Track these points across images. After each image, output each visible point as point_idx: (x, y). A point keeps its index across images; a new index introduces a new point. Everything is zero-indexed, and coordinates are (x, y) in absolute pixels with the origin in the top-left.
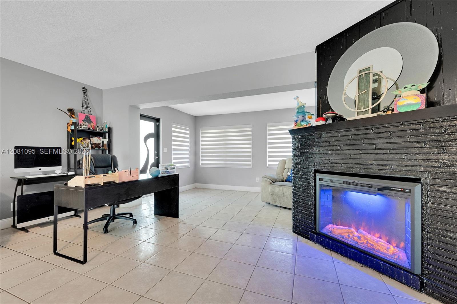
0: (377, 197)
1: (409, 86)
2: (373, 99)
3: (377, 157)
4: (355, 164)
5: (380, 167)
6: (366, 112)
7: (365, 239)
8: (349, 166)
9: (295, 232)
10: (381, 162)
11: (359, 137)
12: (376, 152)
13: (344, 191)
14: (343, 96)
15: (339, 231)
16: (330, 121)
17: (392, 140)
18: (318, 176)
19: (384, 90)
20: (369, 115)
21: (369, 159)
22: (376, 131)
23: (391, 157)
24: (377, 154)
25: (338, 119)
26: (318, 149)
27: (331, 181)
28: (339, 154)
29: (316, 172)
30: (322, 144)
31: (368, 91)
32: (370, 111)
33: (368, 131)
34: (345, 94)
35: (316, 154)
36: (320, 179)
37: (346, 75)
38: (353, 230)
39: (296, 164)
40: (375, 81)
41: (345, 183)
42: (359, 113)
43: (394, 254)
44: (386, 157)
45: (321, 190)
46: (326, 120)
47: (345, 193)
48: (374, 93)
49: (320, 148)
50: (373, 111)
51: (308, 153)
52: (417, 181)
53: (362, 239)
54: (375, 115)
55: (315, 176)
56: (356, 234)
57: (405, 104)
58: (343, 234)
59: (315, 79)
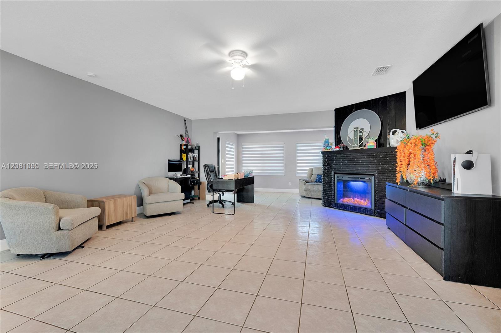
0: (361, 183)
1: (371, 138)
2: (360, 140)
3: (361, 166)
4: (353, 169)
5: (362, 170)
6: (357, 147)
7: (357, 201)
8: (350, 170)
9: (324, 206)
10: (363, 168)
11: (354, 157)
12: (360, 164)
13: (348, 181)
14: (348, 138)
15: (346, 200)
16: (342, 149)
17: (366, 159)
18: (336, 176)
19: (364, 137)
20: (358, 148)
21: (358, 167)
22: (361, 155)
23: (365, 166)
24: (361, 165)
25: (346, 148)
26: (336, 162)
27: (342, 177)
28: (346, 165)
29: (335, 173)
30: (338, 160)
31: (358, 137)
32: (358, 146)
33: (357, 155)
34: (349, 137)
35: (335, 165)
36: (338, 177)
37: (349, 129)
38: (351, 198)
39: (324, 170)
40: (361, 132)
41: (348, 177)
42: (354, 147)
43: (366, 205)
44: (364, 166)
45: (338, 182)
46: (340, 148)
47: (349, 182)
48: (360, 138)
49: (338, 162)
50: (360, 146)
51: (331, 164)
52: (373, 175)
53: (355, 201)
54: (360, 148)
55: (335, 176)
56: (353, 200)
57: (370, 145)
58: (348, 202)
59: (334, 124)
